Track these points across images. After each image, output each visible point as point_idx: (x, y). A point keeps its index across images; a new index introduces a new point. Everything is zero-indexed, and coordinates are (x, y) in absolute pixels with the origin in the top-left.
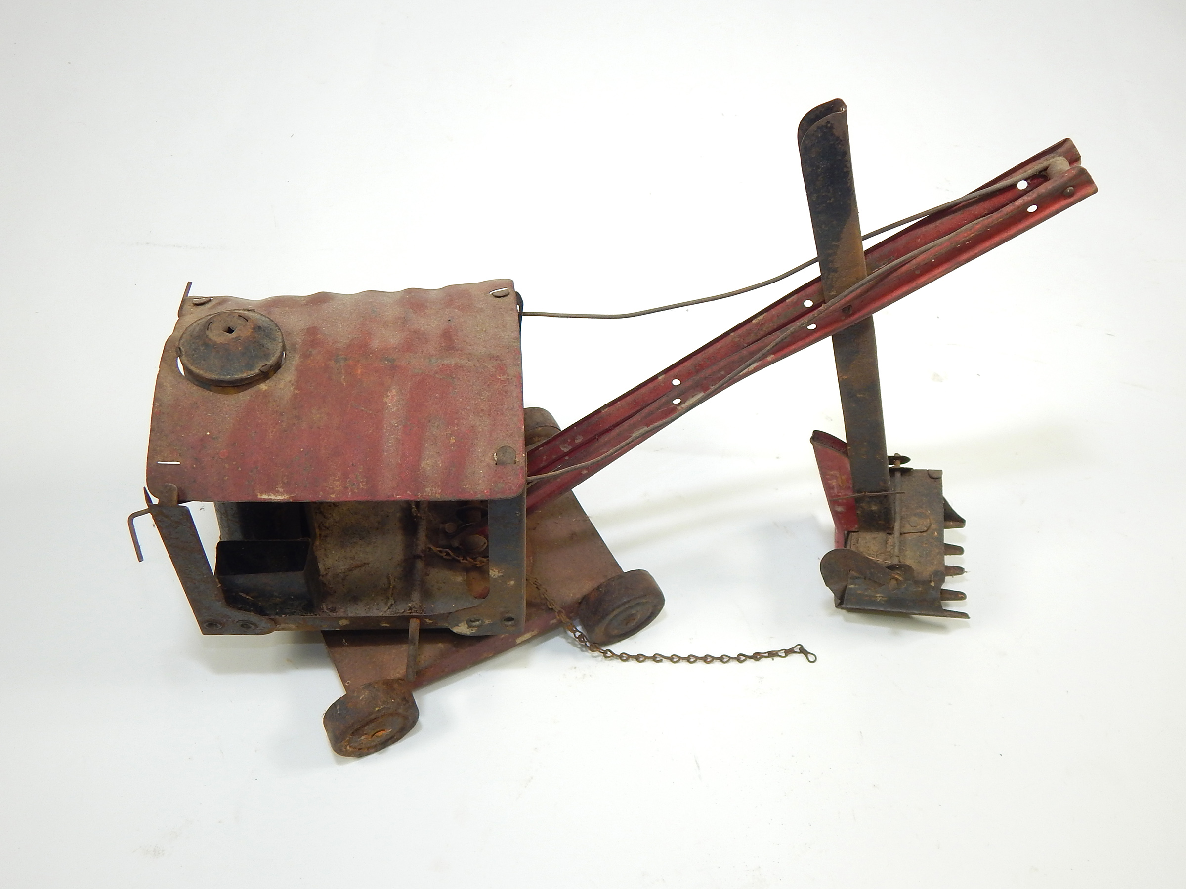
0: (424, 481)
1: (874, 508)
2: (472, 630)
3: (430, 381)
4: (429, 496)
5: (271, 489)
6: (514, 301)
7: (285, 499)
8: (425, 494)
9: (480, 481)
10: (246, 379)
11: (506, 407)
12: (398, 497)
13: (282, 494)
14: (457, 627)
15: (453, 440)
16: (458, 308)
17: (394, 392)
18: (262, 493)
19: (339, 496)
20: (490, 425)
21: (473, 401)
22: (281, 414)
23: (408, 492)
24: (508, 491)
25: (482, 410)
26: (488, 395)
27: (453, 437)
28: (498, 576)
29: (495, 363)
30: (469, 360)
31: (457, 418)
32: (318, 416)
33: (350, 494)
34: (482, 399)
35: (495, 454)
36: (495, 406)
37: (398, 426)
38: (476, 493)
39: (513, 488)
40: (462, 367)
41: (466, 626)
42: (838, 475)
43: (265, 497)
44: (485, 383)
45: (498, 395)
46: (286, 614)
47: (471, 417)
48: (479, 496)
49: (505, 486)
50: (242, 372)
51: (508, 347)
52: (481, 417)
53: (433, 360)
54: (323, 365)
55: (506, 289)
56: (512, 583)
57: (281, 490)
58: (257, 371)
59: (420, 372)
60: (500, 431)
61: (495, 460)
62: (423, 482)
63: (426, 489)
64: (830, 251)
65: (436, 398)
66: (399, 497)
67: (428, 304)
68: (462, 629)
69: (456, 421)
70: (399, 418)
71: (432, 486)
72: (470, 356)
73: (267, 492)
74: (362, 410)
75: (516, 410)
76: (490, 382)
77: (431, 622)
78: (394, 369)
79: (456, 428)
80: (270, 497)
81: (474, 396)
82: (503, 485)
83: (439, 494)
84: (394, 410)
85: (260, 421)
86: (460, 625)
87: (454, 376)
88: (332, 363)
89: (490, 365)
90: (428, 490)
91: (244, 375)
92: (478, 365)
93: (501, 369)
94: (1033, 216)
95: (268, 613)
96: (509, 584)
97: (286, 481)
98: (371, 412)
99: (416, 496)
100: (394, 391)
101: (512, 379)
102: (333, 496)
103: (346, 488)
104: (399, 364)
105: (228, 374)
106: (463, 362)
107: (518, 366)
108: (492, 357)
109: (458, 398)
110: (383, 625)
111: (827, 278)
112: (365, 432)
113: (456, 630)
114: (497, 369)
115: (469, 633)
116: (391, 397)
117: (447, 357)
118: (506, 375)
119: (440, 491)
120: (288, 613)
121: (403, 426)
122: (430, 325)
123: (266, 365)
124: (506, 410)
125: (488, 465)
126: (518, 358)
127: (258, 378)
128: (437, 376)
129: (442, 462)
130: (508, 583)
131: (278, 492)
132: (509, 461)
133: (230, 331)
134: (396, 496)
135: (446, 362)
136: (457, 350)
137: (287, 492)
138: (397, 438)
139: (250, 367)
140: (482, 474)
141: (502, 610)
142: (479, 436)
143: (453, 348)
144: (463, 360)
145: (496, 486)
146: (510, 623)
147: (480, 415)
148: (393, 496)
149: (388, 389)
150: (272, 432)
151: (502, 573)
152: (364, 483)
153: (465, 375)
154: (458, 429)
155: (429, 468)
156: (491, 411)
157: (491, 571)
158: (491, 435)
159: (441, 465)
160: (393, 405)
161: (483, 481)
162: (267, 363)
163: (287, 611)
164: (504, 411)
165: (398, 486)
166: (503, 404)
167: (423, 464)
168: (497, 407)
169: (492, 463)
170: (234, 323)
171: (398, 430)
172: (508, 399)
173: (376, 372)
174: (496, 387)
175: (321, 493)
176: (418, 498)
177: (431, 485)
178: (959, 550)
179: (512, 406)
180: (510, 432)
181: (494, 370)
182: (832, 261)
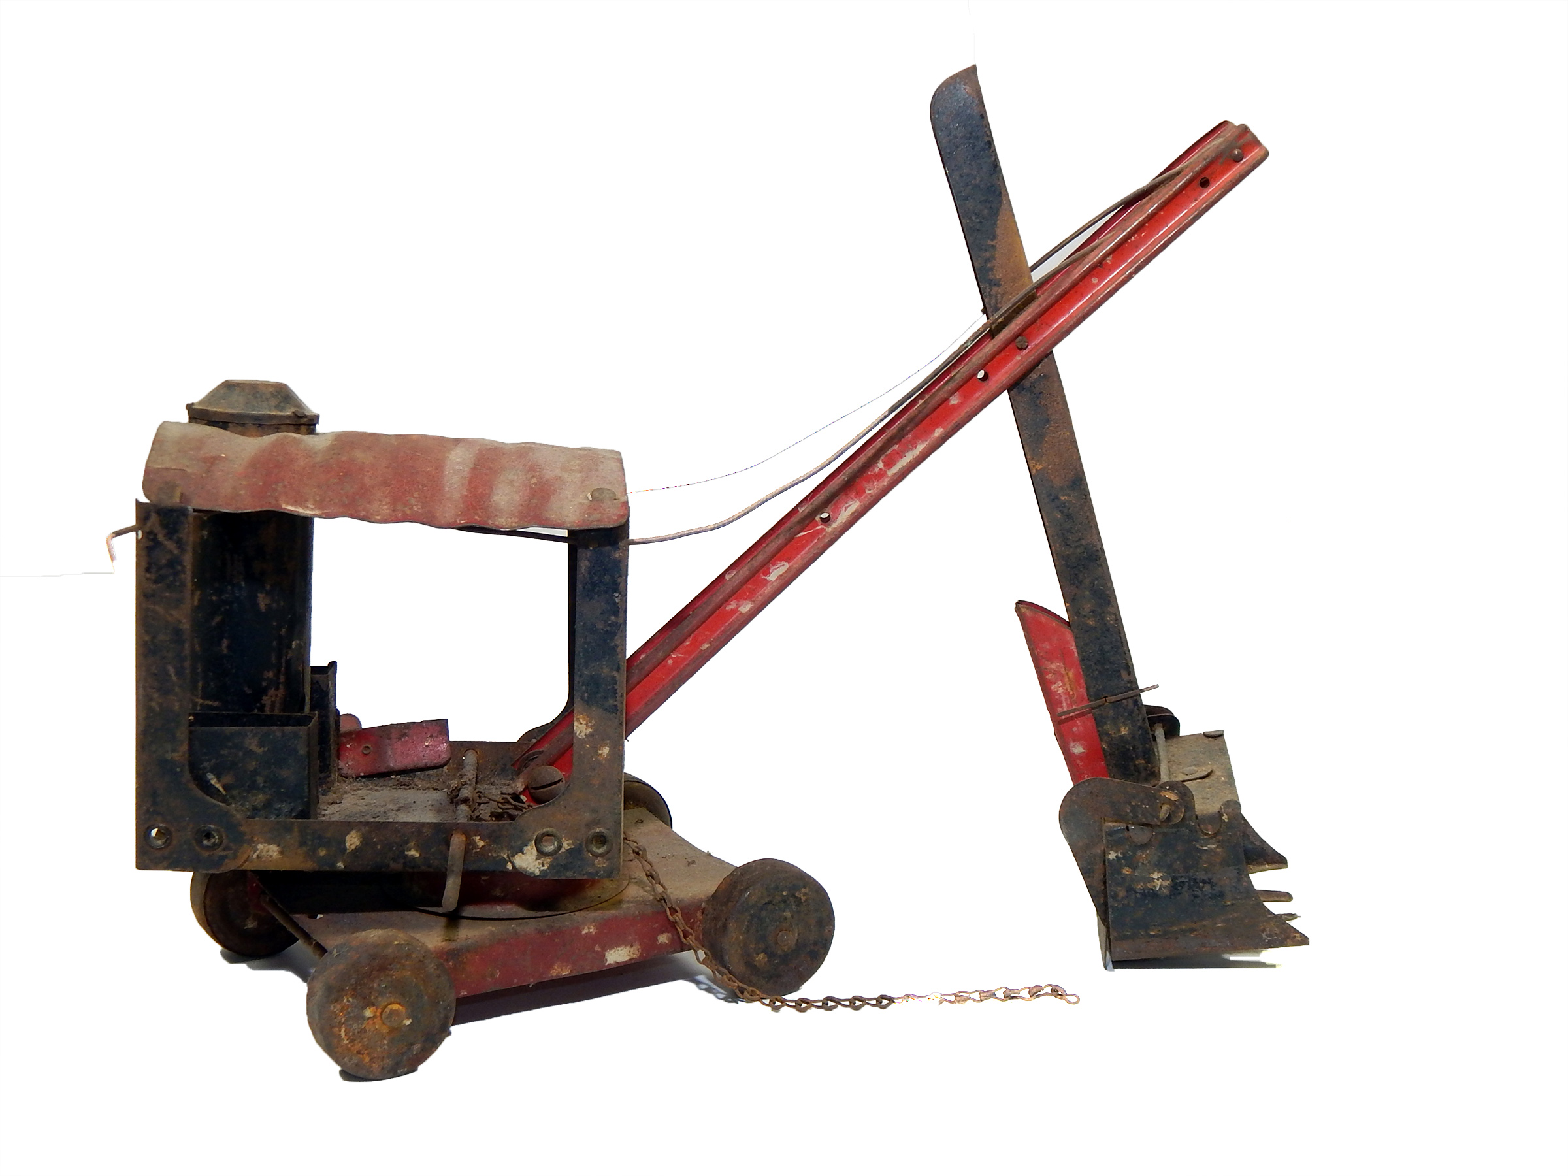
1: (1124, 731)
2: (543, 865)
5: (300, 504)
8: (497, 522)
9: (570, 515)
13: (312, 509)
14: (521, 855)
15: (534, 481)
17: (458, 451)
18: (288, 504)
20: (582, 477)
21: (559, 464)
22: (315, 453)
24: (606, 520)
25: (572, 470)
26: (579, 463)
28: (585, 735)
31: (540, 469)
32: (363, 455)
34: (571, 464)
35: (589, 495)
37: (463, 469)
38: (564, 522)
39: (613, 517)
41: (535, 851)
42: (1063, 671)
43: (291, 508)
47: (557, 471)
48: (569, 525)
49: (602, 516)
50: (271, 411)
52: (569, 473)
56: (605, 751)
57: (311, 506)
58: (289, 413)
60: (594, 480)
61: (589, 499)
62: (495, 513)
64: (988, 254)
68: (530, 860)
70: (466, 464)
71: (507, 518)
73: (296, 503)
74: (418, 456)
75: (614, 470)
77: (482, 843)
80: (297, 510)
83: (515, 522)
84: (459, 460)
85: (289, 452)
86: (526, 850)
90: (501, 519)
91: (273, 413)
96: (600, 755)
97: (318, 500)
99: (486, 522)
102: (378, 517)
103: (395, 511)
110: (410, 854)
111: (990, 295)
112: (422, 469)
113: (520, 862)
115: (537, 872)
116: (455, 453)
119: (517, 520)
121: (470, 470)
124: (602, 469)
125: (580, 503)
128: (513, 449)
129: (520, 497)
130: (599, 752)
131: (307, 507)
132: (607, 499)
137: (319, 509)
138: (463, 476)
140: (572, 510)
141: (588, 816)
142: (568, 484)
145: (589, 517)
146: (600, 850)
149: (451, 450)
150: (303, 463)
151: (591, 728)
152: (419, 507)
154: (541, 475)
155: (504, 503)
156: (583, 470)
157: (576, 723)
158: (583, 483)
159: (518, 499)
160: (457, 458)
161: (574, 514)
165: (462, 513)
166: (598, 466)
167: (496, 498)
168: (590, 468)
169: (586, 502)
171: (464, 472)
175: (363, 512)
177: (506, 516)
178: (1286, 897)
179: (609, 468)
180: (608, 481)
182: (991, 269)
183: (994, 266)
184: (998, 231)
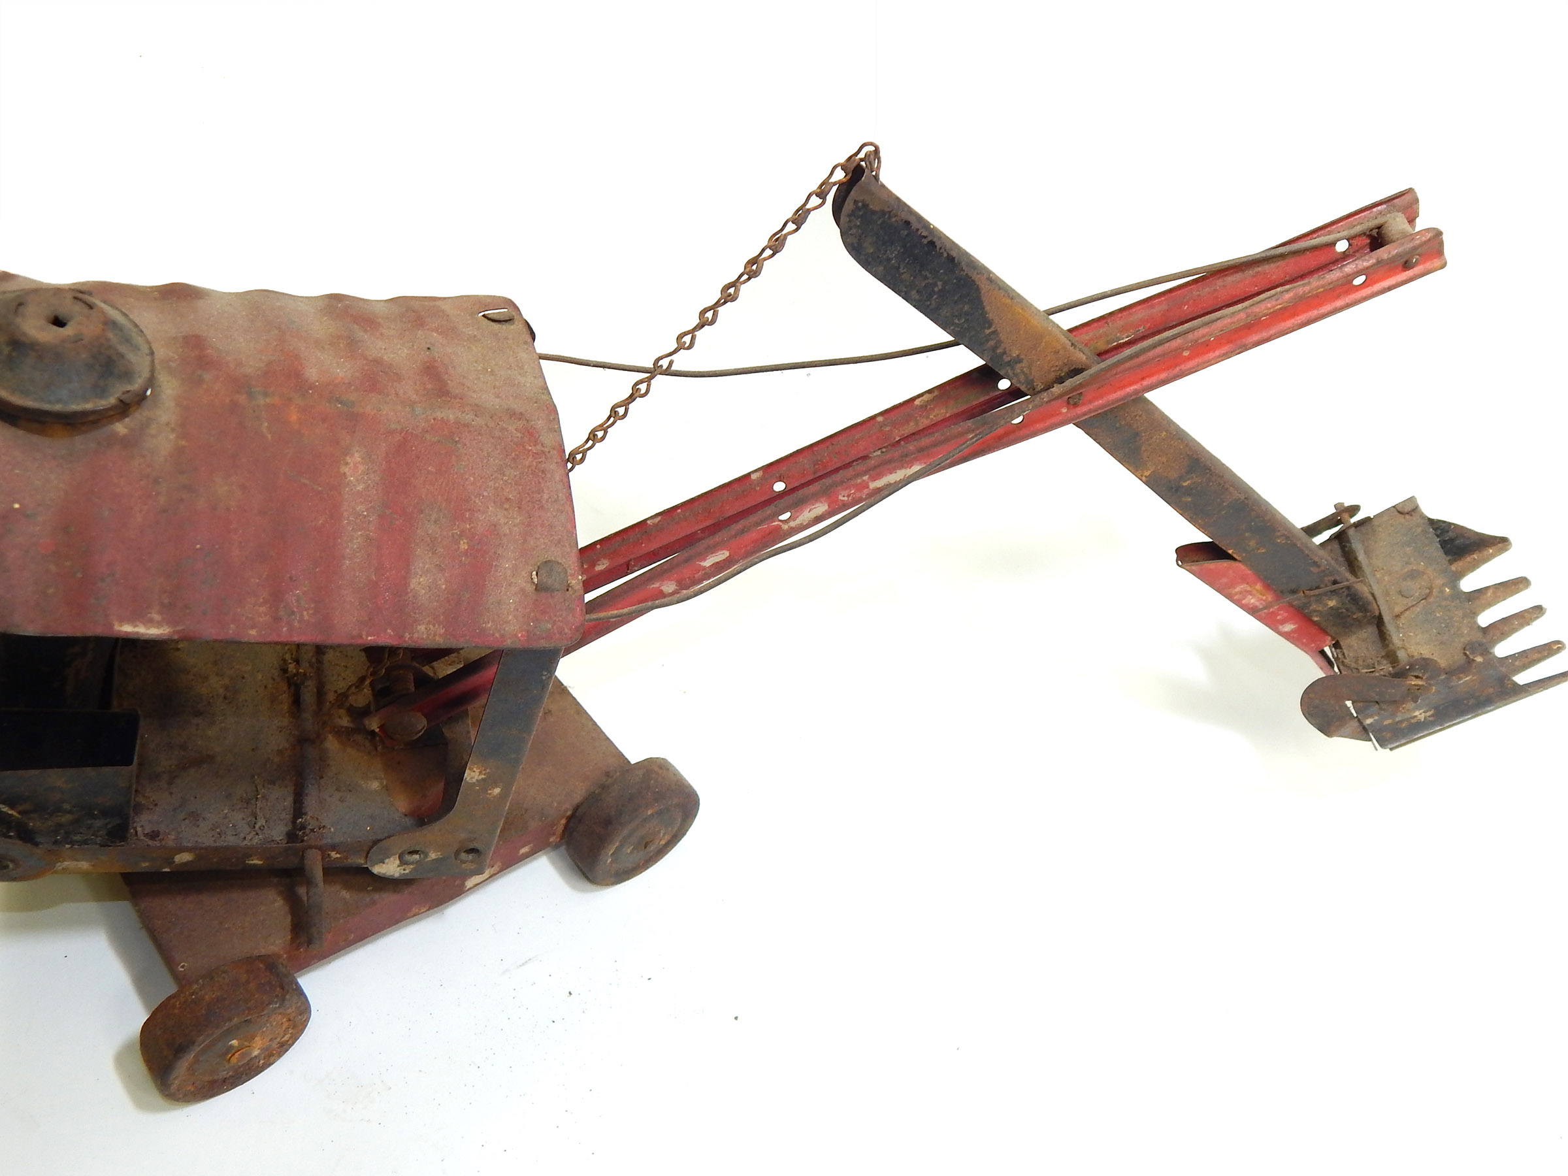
0: (415, 613)
1: (1332, 604)
2: (404, 870)
3: (416, 443)
4: (423, 639)
5: (137, 616)
6: (524, 330)
7: (165, 635)
8: (416, 635)
9: (510, 617)
10: (93, 412)
11: (546, 496)
12: (370, 638)
13: (159, 625)
14: (381, 864)
15: (464, 546)
16: (436, 330)
17: (357, 457)
18: (122, 620)
19: (263, 632)
20: (523, 524)
21: (491, 483)
22: (156, 481)
23: (389, 631)
24: (558, 636)
25: (508, 500)
26: (515, 476)
27: (465, 541)
28: (477, 780)
29: (520, 424)
30: (476, 415)
31: (470, 510)
32: (226, 488)
33: (285, 629)
34: (506, 481)
35: (534, 573)
36: (528, 494)
37: (368, 515)
38: (502, 636)
39: (566, 630)
40: (467, 425)
41: (398, 862)
42: (1249, 588)
43: (127, 629)
44: (507, 455)
45: (531, 476)
46: (72, 843)
47: (491, 509)
48: (509, 642)
49: (552, 626)
50: (85, 399)
51: (535, 400)
52: (506, 509)
53: (418, 410)
54: (227, 401)
55: (506, 310)
56: (497, 791)
57: (157, 617)
58: (112, 400)
59: (399, 427)
60: (539, 536)
61: (534, 583)
62: (414, 615)
63: (419, 627)
64: (992, 343)
65: (429, 472)
66: (372, 638)
67: (380, 320)
68: (390, 868)
69: (467, 513)
70: (371, 502)
71: (429, 623)
72: (478, 410)
73: (133, 619)
74: (305, 485)
75: (562, 502)
76: (516, 455)
77: (338, 856)
78: (353, 419)
79: (468, 526)
80: (136, 630)
81: (492, 476)
82: (550, 626)
83: (440, 635)
84: (360, 488)
85: (118, 491)
86: (387, 861)
87: (457, 439)
88: (242, 399)
89: (512, 427)
90: (422, 628)
91: (89, 406)
92: (492, 425)
93: (531, 434)
94: (1357, 290)
95: (38, 840)
96: (490, 794)
97: (166, 601)
98: (320, 489)
99: (401, 637)
100: (357, 455)
101: (549, 452)
102: (253, 632)
103: (277, 619)
104: (361, 410)
105: (59, 401)
106: (468, 417)
107: (556, 431)
108: (513, 414)
109: (467, 477)
110: (251, 862)
112: (312, 521)
113: (377, 870)
114: (523, 434)
115: (397, 875)
116: (352, 464)
117: (440, 407)
118: (540, 445)
119: (442, 631)
120: (77, 842)
121: (379, 516)
122: (395, 353)
123: (128, 391)
124: (547, 501)
125: (523, 590)
126: (554, 419)
127: (112, 413)
128: (428, 436)
129: (446, 581)
130: (489, 792)
131: (151, 621)
132: (557, 586)
133: (58, 322)
134: (368, 635)
135: (439, 415)
136: (455, 398)
137: (170, 623)
138: (368, 536)
139: (102, 392)
140: (513, 606)
141: (463, 836)
142: (505, 541)
143: (447, 393)
144: (468, 414)
145: (536, 627)
146: (470, 857)
147: (505, 506)
148: (361, 637)
149: (346, 452)
150: (140, 512)
151: (485, 775)
152: (311, 612)
153: (474, 439)
154: (472, 527)
155: (424, 592)
156: (522, 500)
157: (467, 772)
158: (525, 540)
159: (444, 587)
160: (357, 480)
161: (515, 617)
162: (129, 388)
163: (77, 838)
164: (544, 502)
165: (370, 619)
166: (541, 491)
167: (414, 583)
168: (532, 496)
169: (530, 588)
170: (67, 307)
171: (369, 522)
172: (548, 484)
173: (324, 420)
174: (527, 463)
175: (232, 626)
176: (405, 641)
177: (428, 619)
179: (556, 497)
180: (556, 538)
181: (519, 435)
183: (1005, 349)
184: (990, 316)
